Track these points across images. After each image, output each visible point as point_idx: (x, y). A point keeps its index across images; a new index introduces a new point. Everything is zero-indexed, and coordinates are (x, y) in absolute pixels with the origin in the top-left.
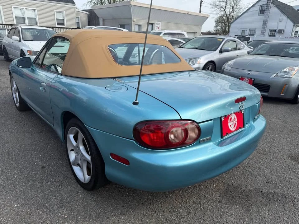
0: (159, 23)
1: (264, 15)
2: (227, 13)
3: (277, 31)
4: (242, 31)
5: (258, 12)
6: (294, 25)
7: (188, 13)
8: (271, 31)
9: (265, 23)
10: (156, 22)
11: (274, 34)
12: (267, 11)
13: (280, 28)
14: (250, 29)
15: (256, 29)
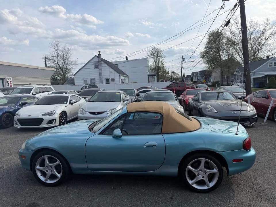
0: (10, 78)
1: (98, 69)
2: (60, 66)
3: (110, 80)
4: (85, 80)
5: (93, 66)
6: (120, 75)
7: (38, 68)
8: (106, 80)
9: (100, 74)
10: (7, 77)
11: (109, 81)
12: (100, 66)
13: (112, 77)
14: (90, 79)
15: (95, 79)
